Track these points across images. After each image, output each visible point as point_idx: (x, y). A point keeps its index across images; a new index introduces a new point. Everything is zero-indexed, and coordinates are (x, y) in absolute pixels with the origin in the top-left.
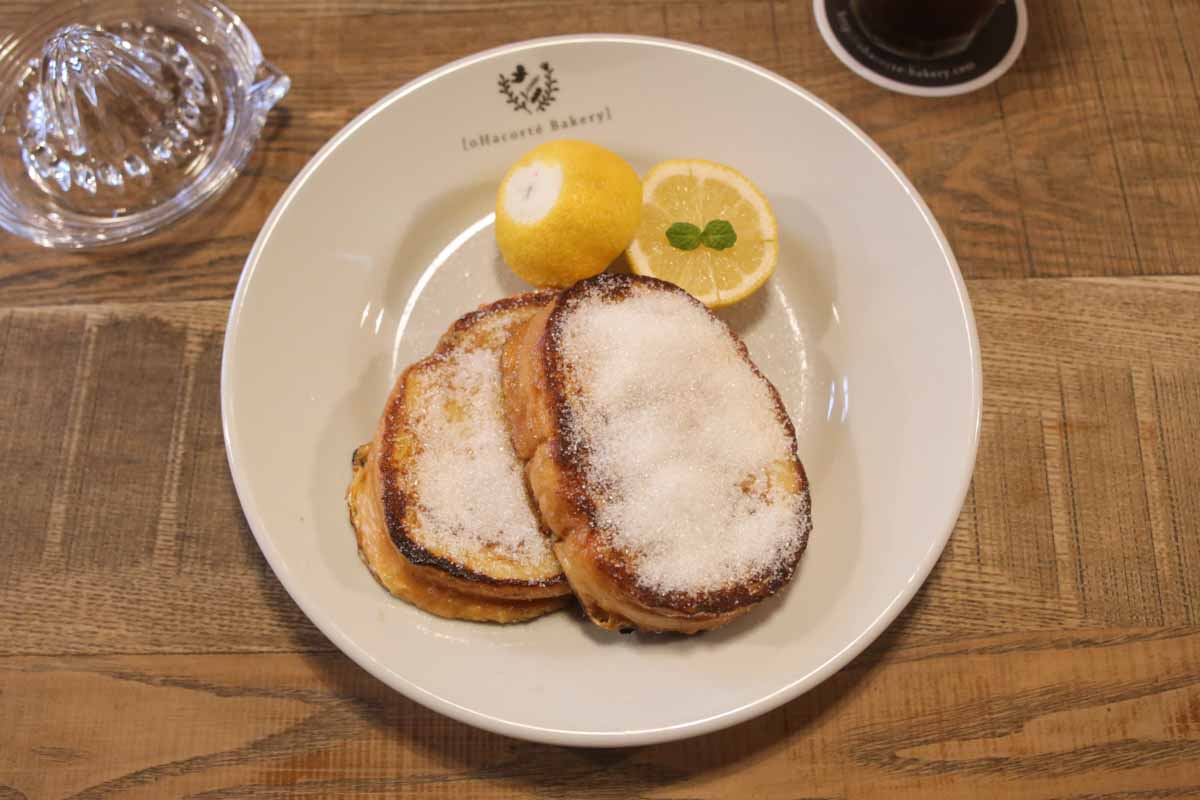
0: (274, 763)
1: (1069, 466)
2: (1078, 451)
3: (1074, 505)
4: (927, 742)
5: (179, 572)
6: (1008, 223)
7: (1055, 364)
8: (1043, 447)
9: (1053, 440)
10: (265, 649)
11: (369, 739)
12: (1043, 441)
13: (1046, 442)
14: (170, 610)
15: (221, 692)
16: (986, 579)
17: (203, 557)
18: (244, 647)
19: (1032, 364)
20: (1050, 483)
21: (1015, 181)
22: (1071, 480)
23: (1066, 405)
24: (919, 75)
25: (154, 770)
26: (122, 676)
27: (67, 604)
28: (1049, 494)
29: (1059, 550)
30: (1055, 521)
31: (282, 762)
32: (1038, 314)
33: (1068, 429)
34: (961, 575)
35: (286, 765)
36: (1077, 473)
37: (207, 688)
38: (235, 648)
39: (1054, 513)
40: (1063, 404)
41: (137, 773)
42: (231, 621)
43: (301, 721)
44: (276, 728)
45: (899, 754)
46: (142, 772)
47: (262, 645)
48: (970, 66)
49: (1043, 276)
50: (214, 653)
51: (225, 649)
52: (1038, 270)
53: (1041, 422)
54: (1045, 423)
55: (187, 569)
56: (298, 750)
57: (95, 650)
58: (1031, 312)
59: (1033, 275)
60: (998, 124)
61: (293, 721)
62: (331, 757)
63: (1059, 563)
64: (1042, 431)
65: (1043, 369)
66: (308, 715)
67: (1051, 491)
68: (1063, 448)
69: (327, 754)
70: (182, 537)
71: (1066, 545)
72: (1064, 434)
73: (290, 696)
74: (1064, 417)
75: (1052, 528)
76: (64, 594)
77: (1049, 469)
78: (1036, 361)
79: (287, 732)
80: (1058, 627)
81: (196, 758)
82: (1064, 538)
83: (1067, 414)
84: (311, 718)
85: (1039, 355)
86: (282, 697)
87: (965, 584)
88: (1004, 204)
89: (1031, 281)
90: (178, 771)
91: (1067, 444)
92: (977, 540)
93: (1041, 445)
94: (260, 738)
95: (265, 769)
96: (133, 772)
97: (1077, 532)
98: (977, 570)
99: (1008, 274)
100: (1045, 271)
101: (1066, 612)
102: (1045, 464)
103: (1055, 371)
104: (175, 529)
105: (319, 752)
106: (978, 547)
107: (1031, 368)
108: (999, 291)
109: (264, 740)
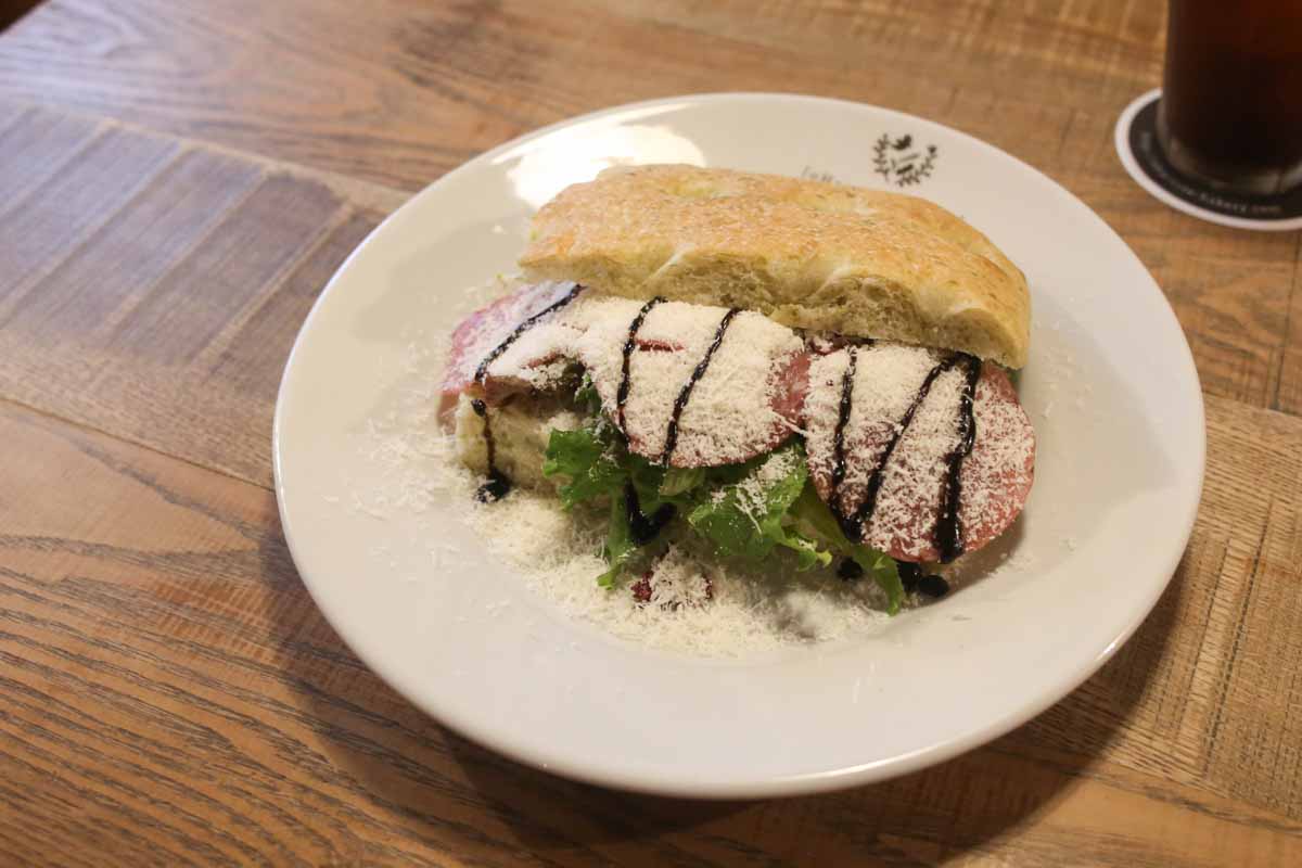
0: (174, 577)
1: (1246, 606)
2: (1264, 594)
3: (1235, 649)
4: (926, 839)
5: (203, 383)
6: (1262, 353)
7: (1267, 498)
8: (1218, 577)
9: (1234, 573)
10: (237, 475)
11: (283, 591)
12: (1220, 570)
13: (1224, 571)
14: (173, 411)
15: (171, 497)
18: (218, 466)
19: (1237, 490)
20: (1213, 615)
21: (1287, 320)
22: (1242, 621)
23: (1266, 542)
24: (1212, 200)
26: (89, 451)
27: (85, 375)
28: (1206, 626)
29: (1195, 689)
30: (1203, 656)
31: (183, 580)
32: (1266, 445)
33: (1259, 569)
35: (185, 584)
36: (1253, 616)
37: (159, 489)
38: (211, 464)
39: (1205, 647)
40: (1262, 540)
42: (224, 440)
43: (228, 550)
44: (201, 548)
45: (883, 837)
47: (237, 471)
49: (1286, 411)
50: (189, 462)
51: (200, 462)
52: (1282, 404)
53: (1225, 550)
54: (1230, 552)
56: (208, 576)
57: (80, 420)
58: (1258, 441)
59: (1275, 407)
61: (220, 547)
62: (234, 595)
63: (1190, 704)
64: (1223, 559)
65: (1250, 499)
66: (239, 548)
67: (1211, 624)
68: (1243, 585)
69: (232, 589)
70: (226, 356)
71: (1207, 686)
72: (1251, 571)
73: (232, 524)
74: (1259, 554)
75: (1196, 663)
76: (87, 366)
77: (1216, 600)
78: (1243, 488)
79: (208, 555)
80: (1160, 774)
81: (105, 545)
82: (1208, 679)
83: (1263, 552)
84: (239, 551)
85: (1250, 484)
86: (224, 522)
88: (1263, 335)
89: (1268, 412)
91: (1252, 583)
93: (1216, 573)
94: (179, 550)
95: (162, 581)
97: (1228, 677)
99: (1242, 397)
100: (1291, 408)
101: (1177, 760)
102: (1214, 594)
103: (1265, 504)
104: (225, 348)
105: (226, 584)
107: (1233, 492)
108: (1225, 411)
109: (180, 554)
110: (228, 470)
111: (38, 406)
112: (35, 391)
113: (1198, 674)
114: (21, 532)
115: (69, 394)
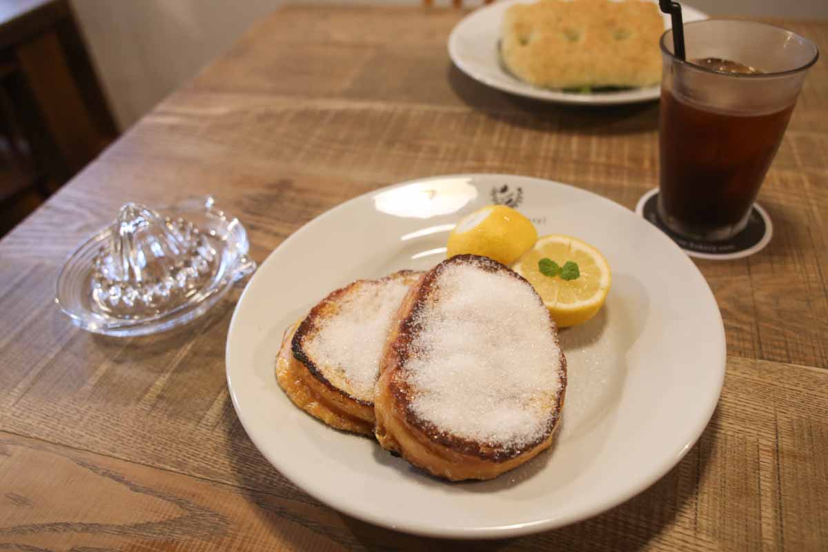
0: (141, 541)
1: (779, 479)
2: (787, 470)
3: (781, 508)
5: (148, 414)
6: (746, 328)
7: (772, 411)
8: (758, 463)
9: (767, 460)
10: (173, 469)
11: (209, 541)
12: (758, 459)
13: (761, 459)
14: (131, 434)
15: (135, 488)
16: (700, 543)
17: (166, 410)
18: (162, 465)
19: (755, 409)
20: (762, 487)
21: (754, 307)
22: (780, 488)
23: (779, 438)
24: (696, 247)
25: (67, 525)
26: (83, 464)
27: (78, 416)
28: (760, 494)
29: (765, 536)
30: (763, 514)
31: (146, 541)
32: (762, 380)
33: (780, 455)
34: (680, 536)
35: (147, 544)
36: (785, 485)
37: (127, 483)
38: (157, 464)
39: (763, 508)
40: (777, 438)
41: (55, 524)
42: (163, 448)
43: (172, 518)
44: (154, 519)
46: (59, 524)
47: (172, 466)
48: (731, 247)
49: (769, 359)
50: (143, 464)
51: (150, 464)
52: (765, 356)
53: (758, 446)
54: (761, 447)
55: (154, 414)
56: (161, 536)
57: (76, 445)
58: (759, 379)
59: (762, 358)
60: (746, 277)
61: (167, 517)
62: (179, 547)
63: (764, 545)
64: (758, 451)
65: (764, 413)
66: (179, 516)
67: (762, 493)
68: (774, 466)
69: (177, 543)
71: (771, 533)
72: (776, 457)
73: (174, 501)
74: (777, 446)
75: (760, 519)
76: (78, 411)
77: (761, 478)
78: (757, 407)
79: (160, 523)
81: (96, 524)
82: (770, 528)
83: (780, 444)
84: (179, 518)
85: (761, 405)
86: (168, 500)
87: (682, 543)
88: (744, 317)
89: (759, 361)
90: (80, 529)
91: (778, 464)
92: (696, 514)
93: (757, 461)
94: (141, 522)
95: (133, 543)
96: (53, 522)
97: (781, 526)
98: (693, 535)
99: (743, 355)
100: (771, 357)
102: (759, 474)
103: (773, 416)
104: (159, 392)
105: (173, 541)
106: (696, 518)
107: (753, 411)
108: (735, 363)
109: (143, 524)
110: (168, 467)
111: (50, 439)
112: (48, 430)
113: (764, 526)
114: (45, 521)
115: (69, 430)
